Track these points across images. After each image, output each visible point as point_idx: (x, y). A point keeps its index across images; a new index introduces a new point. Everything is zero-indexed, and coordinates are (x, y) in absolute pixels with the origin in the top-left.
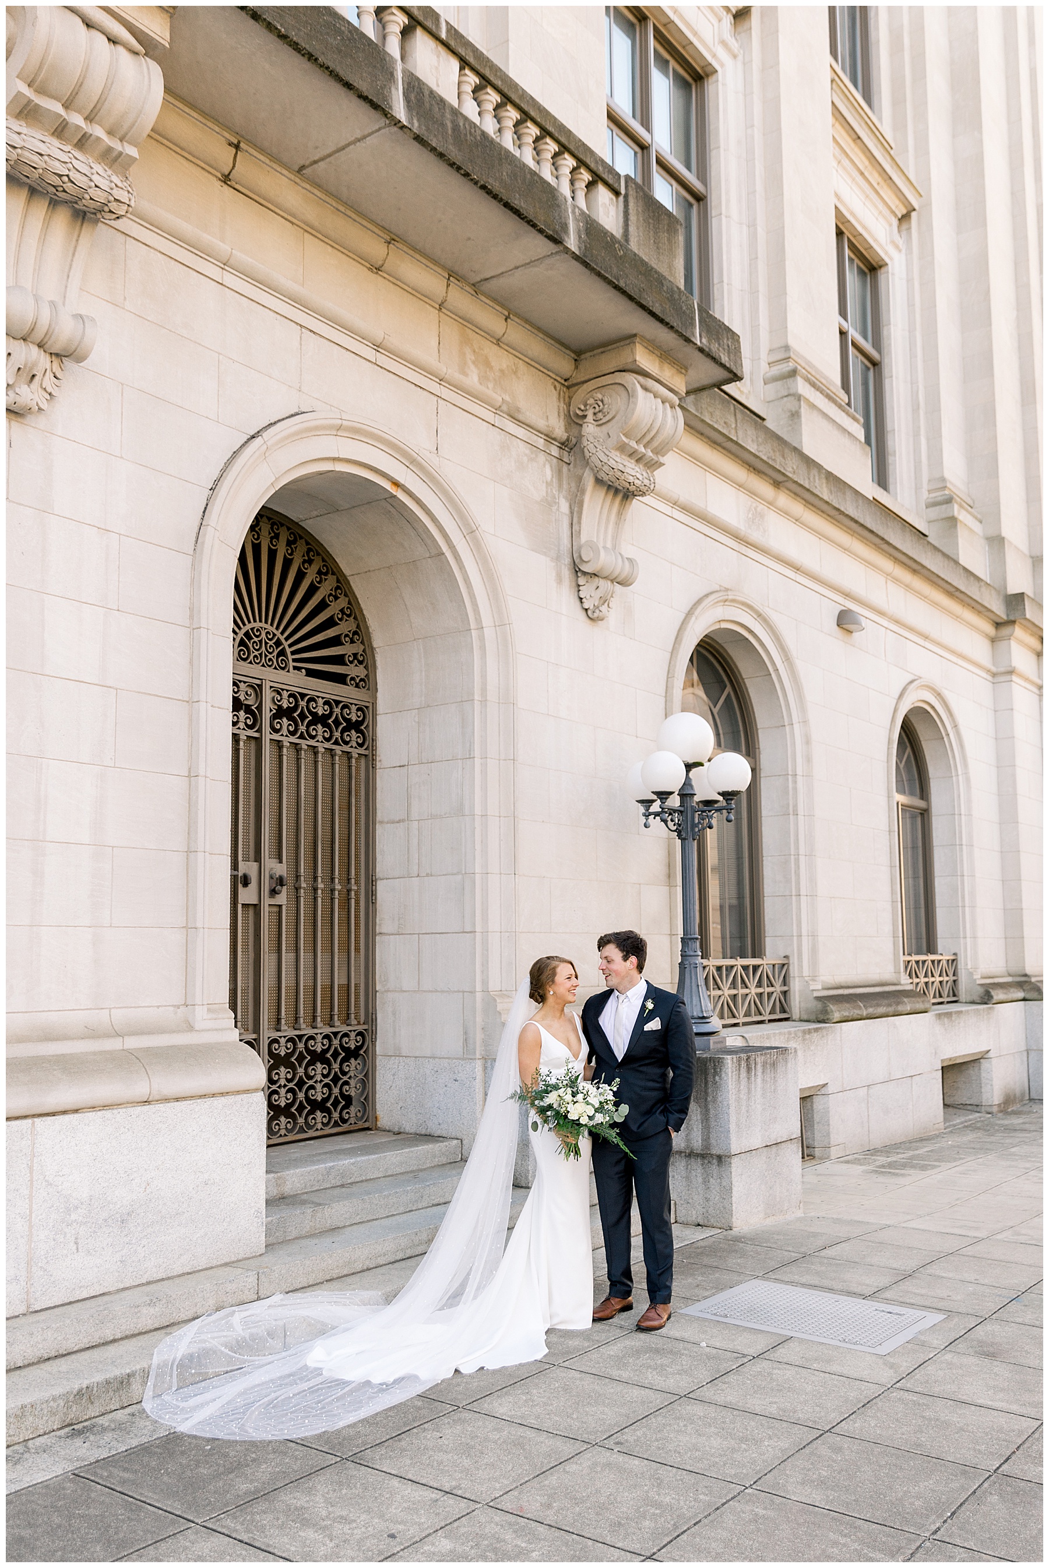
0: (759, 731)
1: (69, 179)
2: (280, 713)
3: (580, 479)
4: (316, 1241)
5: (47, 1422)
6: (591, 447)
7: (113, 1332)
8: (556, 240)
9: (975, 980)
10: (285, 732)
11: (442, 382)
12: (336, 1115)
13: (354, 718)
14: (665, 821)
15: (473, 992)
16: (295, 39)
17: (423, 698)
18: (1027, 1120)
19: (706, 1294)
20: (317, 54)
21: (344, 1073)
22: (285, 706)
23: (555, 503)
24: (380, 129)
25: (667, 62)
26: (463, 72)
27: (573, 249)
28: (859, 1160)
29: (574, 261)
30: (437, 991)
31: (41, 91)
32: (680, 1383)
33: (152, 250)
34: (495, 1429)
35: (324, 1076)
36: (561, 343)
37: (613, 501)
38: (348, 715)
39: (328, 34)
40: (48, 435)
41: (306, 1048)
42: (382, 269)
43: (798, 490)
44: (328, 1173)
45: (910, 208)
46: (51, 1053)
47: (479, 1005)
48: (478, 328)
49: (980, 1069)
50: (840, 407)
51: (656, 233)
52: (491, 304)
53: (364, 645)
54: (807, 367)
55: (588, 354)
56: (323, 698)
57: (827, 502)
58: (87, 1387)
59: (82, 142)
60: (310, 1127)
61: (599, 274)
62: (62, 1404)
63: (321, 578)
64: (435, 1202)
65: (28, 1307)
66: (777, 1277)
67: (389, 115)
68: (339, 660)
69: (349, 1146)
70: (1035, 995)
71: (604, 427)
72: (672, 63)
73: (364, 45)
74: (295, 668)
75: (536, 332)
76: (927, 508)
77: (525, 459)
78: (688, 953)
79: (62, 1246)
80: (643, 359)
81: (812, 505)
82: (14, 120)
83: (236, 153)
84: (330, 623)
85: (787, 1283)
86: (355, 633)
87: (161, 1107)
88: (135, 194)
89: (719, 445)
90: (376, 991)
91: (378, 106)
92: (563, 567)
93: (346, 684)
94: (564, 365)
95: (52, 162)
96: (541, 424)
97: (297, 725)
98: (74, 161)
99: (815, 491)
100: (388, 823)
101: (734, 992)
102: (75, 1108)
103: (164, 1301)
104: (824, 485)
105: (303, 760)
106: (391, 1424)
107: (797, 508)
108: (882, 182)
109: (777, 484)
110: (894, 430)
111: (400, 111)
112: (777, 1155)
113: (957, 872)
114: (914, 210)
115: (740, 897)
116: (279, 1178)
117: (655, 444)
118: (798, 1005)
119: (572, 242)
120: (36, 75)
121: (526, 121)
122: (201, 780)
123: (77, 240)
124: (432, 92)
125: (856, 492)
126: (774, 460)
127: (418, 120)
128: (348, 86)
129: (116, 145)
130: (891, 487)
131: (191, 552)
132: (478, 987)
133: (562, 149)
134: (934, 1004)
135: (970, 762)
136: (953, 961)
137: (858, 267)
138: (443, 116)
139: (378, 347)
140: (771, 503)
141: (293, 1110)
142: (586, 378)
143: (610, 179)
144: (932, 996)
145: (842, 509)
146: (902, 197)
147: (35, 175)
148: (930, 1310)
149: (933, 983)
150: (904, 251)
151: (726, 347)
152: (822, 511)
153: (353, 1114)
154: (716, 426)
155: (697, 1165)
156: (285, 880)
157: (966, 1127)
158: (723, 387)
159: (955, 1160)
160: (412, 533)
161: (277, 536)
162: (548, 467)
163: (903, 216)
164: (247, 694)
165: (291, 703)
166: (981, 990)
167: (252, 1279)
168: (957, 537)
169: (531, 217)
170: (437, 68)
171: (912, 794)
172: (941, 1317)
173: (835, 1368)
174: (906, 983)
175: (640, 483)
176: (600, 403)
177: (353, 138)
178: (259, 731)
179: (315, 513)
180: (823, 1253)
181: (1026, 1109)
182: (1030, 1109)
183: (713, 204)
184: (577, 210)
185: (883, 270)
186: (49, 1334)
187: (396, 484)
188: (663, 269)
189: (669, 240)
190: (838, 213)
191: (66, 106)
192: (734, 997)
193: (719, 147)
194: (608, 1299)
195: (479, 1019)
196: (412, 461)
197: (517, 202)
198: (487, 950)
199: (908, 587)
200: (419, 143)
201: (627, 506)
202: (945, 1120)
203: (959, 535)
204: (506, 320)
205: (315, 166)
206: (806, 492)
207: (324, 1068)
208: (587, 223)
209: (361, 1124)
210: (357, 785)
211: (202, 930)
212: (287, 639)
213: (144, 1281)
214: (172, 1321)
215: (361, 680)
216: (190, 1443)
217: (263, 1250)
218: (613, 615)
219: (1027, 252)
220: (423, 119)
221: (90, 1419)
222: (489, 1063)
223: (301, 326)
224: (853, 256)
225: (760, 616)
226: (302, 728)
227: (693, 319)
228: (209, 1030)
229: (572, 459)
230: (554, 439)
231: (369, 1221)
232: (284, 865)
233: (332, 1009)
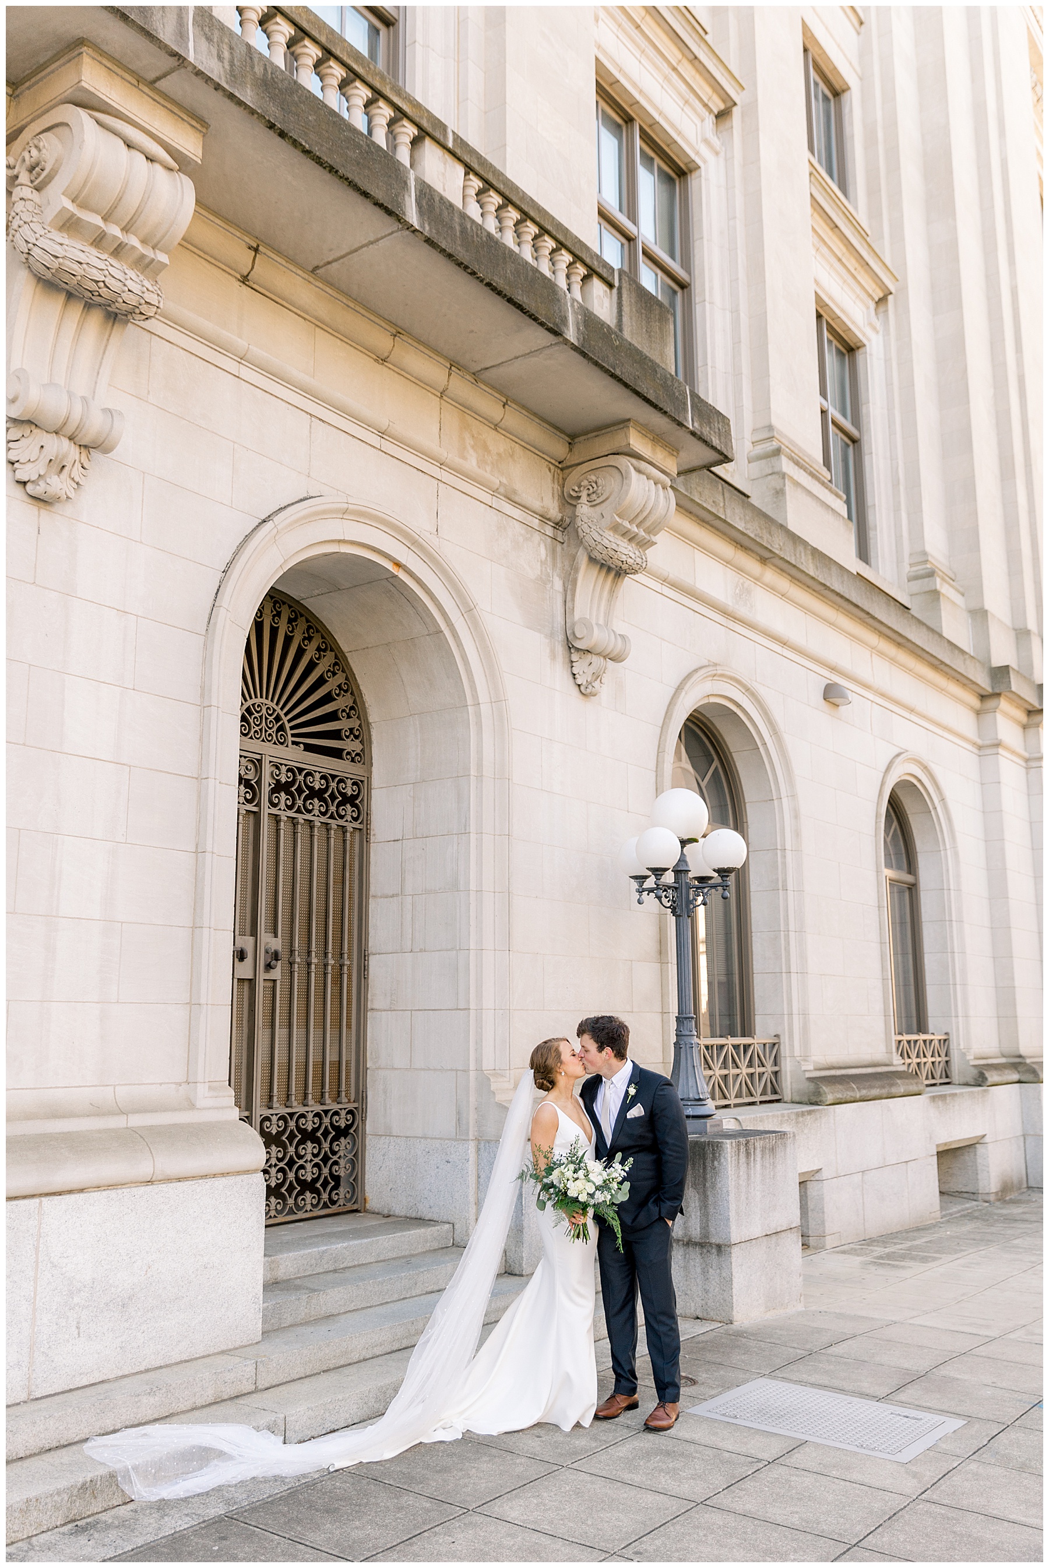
0: (747, 805)
1: (105, 284)
2: (279, 787)
3: (573, 558)
4: (312, 1329)
5: (51, 1517)
6: (585, 527)
7: (113, 1422)
8: (556, 333)
9: (968, 1061)
10: (282, 806)
11: (442, 466)
12: (325, 1196)
13: (349, 792)
14: (659, 898)
15: (466, 1071)
16: (318, 154)
17: (418, 773)
18: (1026, 1210)
19: (713, 1392)
20: (337, 166)
21: (334, 1153)
22: (283, 780)
23: (549, 581)
24: (392, 233)
25: (652, 159)
26: (467, 177)
27: (572, 341)
28: (856, 1250)
29: (573, 352)
30: (429, 1069)
31: (84, 206)
32: (697, 1490)
33: (175, 347)
34: (509, 1535)
35: (315, 1156)
36: (556, 427)
37: (605, 580)
38: (344, 789)
39: (348, 148)
40: (74, 522)
41: (297, 1126)
42: (388, 360)
43: (785, 566)
44: (321, 1258)
45: (887, 292)
46: (58, 1130)
47: (472, 1084)
48: (476, 414)
49: (975, 1155)
50: (823, 484)
51: (648, 322)
52: (490, 391)
53: (360, 720)
54: (790, 446)
55: (582, 438)
56: (320, 772)
57: (813, 578)
58: (91, 1481)
59: (118, 251)
60: (299, 1209)
61: (596, 364)
62: (66, 1498)
63: (320, 655)
64: (429, 1289)
65: (29, 1395)
66: (785, 1375)
67: (402, 221)
68: (336, 735)
69: (340, 1229)
70: (1030, 1077)
71: (597, 508)
72: (657, 161)
73: (381, 157)
74: (294, 743)
75: (532, 417)
76: (909, 581)
77: (521, 539)
78: (683, 1033)
79: (64, 1330)
80: (637, 442)
81: (798, 580)
82: (57, 232)
83: (255, 256)
84: (328, 698)
85: (796, 1382)
86: (352, 708)
87: (163, 1187)
88: (163, 296)
89: (707, 523)
90: (367, 1069)
91: (392, 212)
92: (557, 644)
93: (341, 758)
94: (559, 448)
95: (90, 270)
96: (536, 505)
97: (294, 799)
98: (110, 269)
99: (801, 567)
100: (381, 897)
101: (725, 1072)
102: (81, 1188)
103: (164, 1390)
104: (810, 561)
105: (299, 834)
106: (400, 1527)
107: (783, 584)
108: (859, 268)
109: (763, 561)
110: (875, 505)
111: (413, 216)
112: (777, 1244)
113: (947, 948)
114: (891, 293)
115: (729, 973)
116: (273, 1262)
117: (648, 524)
118: (789, 1087)
119: (571, 334)
120: (80, 191)
121: (525, 221)
122: (208, 856)
123: (108, 340)
124: (441, 198)
125: (841, 568)
126: (761, 537)
127: (429, 224)
128: (365, 194)
129: (149, 253)
130: (873, 561)
131: (204, 633)
132: (472, 1067)
133: (560, 246)
134: (927, 1086)
135: (958, 835)
136: (945, 1040)
137: (837, 349)
138: (452, 219)
139: (382, 434)
140: (757, 579)
141: (283, 1190)
142: (581, 460)
143: (604, 273)
144: (924, 1078)
145: (828, 584)
146: (880, 283)
147: (74, 281)
148: (948, 1414)
149: (925, 1063)
150: (881, 332)
151: (717, 430)
152: (808, 587)
153: (342, 1196)
154: (705, 505)
155: (695, 1254)
156: (280, 955)
157: (964, 1216)
158: (713, 469)
159: (956, 1252)
160: (411, 611)
161: (279, 614)
162: (542, 546)
163: (880, 300)
164: (247, 769)
165: (289, 778)
166: (975, 1072)
167: (251, 1369)
168: (940, 610)
169: (533, 312)
170: (443, 174)
171: (899, 868)
172: (960, 1423)
173: (855, 1476)
174: (898, 1063)
175: (632, 561)
176: (594, 485)
177: (366, 241)
178: (258, 805)
179: (317, 592)
180: (830, 1350)
181: (1024, 1197)
182: (1029, 1198)
183: (697, 291)
184: (575, 304)
185: (861, 351)
186: (51, 1423)
187: (398, 564)
188: (653, 355)
189: (660, 328)
190: (818, 299)
191: (105, 219)
192: (725, 1077)
193: (702, 238)
194: (613, 1397)
195: (472, 1099)
196: (413, 543)
197: (520, 297)
198: (481, 1028)
199: (893, 660)
200: (430, 245)
201: (619, 583)
202: (942, 1208)
203: (942, 608)
204: (504, 406)
205: (329, 266)
206: (792, 568)
207: (314, 1147)
208: (585, 315)
209: (349, 1206)
210: (352, 858)
211: (205, 1006)
212: (286, 714)
213: (142, 1369)
214: (171, 1412)
215: (358, 754)
216: (197, 1543)
217: (260, 1338)
218: (605, 690)
219: (1003, 332)
220: (433, 223)
221: (93, 1515)
222: (482, 1145)
223: (310, 414)
224: (831, 338)
225: (748, 691)
226: (300, 803)
227: (685, 404)
228: (210, 1108)
229: (566, 538)
230: (549, 519)
231: (363, 1308)
232: (279, 939)
233: (323, 1086)
